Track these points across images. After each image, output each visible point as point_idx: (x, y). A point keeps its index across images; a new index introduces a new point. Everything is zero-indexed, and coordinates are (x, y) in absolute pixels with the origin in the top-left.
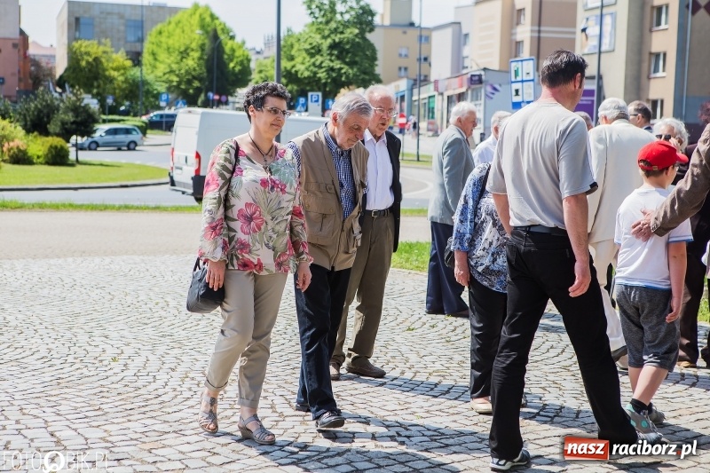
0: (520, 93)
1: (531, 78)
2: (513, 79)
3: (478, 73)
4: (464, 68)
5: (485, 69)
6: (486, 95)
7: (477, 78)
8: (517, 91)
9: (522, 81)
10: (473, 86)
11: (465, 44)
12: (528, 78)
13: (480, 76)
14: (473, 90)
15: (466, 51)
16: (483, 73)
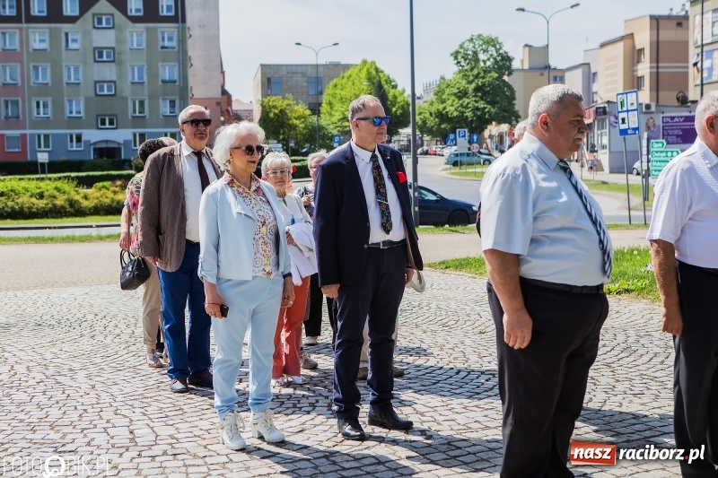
0: (626, 121)
1: (635, 107)
2: (620, 110)
3: (602, 106)
4: (593, 102)
5: (608, 102)
6: (610, 124)
7: (601, 110)
8: (623, 120)
9: (628, 111)
10: (599, 117)
11: (594, 81)
12: (632, 108)
13: (604, 108)
14: (599, 121)
15: (595, 88)
16: (606, 105)
